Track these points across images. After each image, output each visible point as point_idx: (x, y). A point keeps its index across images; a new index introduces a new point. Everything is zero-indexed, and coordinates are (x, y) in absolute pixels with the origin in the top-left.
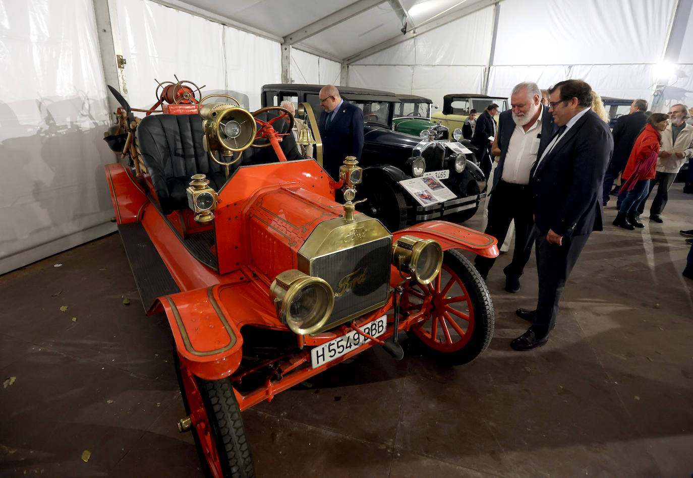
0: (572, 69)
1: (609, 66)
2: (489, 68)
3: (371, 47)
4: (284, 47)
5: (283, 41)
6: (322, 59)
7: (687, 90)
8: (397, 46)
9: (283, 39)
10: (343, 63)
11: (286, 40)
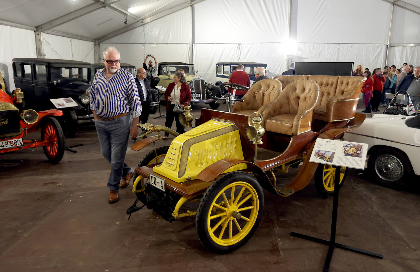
0: (241, 45)
1: (261, 44)
2: (192, 45)
3: (114, 31)
4: (37, 33)
5: (36, 29)
6: (73, 40)
7: (304, 57)
8: (132, 31)
9: (35, 28)
10: (95, 41)
11: (38, 29)
